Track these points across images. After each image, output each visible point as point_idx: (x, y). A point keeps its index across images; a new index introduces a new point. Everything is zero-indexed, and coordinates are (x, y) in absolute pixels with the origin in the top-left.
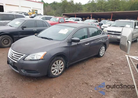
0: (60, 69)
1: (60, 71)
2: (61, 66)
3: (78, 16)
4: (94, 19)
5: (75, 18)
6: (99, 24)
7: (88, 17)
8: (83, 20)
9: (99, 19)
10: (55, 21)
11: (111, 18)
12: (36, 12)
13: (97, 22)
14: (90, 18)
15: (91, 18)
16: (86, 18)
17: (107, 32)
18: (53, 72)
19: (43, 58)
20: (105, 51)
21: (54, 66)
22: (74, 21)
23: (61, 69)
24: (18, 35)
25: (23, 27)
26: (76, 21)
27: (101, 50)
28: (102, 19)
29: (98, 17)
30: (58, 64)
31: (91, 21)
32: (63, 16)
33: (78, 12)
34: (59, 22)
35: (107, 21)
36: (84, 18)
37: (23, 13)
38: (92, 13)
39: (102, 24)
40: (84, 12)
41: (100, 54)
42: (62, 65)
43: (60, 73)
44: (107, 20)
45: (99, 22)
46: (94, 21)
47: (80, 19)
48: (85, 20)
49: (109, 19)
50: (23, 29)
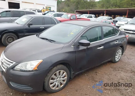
0: (61, 81)
1: (61, 84)
2: (63, 78)
3: (91, 13)
4: (108, 15)
5: (88, 15)
6: (114, 21)
7: (102, 14)
8: (96, 17)
9: (113, 16)
10: (66, 17)
11: (126, 15)
12: (50, 9)
13: (111, 19)
14: (103, 15)
15: (105, 15)
16: (100, 15)
17: (124, 31)
18: (51, 86)
19: (36, 69)
20: (122, 54)
21: (52, 79)
22: (86, 18)
23: (64, 81)
24: (24, 33)
25: (29, 25)
26: (89, 17)
27: (117, 54)
28: (116, 16)
29: (112, 14)
30: (59, 75)
31: (105, 18)
32: (76, 12)
33: (91, 9)
34: (71, 19)
35: (122, 18)
36: (97, 15)
37: (36, 10)
38: (106, 10)
39: (117, 21)
40: (97, 9)
41: (116, 59)
42: (65, 76)
43: (61, 87)
44: (122, 16)
45: (113, 18)
46: (108, 18)
47: (93, 15)
48: (99, 16)
49: (124, 16)
50: (29, 27)
